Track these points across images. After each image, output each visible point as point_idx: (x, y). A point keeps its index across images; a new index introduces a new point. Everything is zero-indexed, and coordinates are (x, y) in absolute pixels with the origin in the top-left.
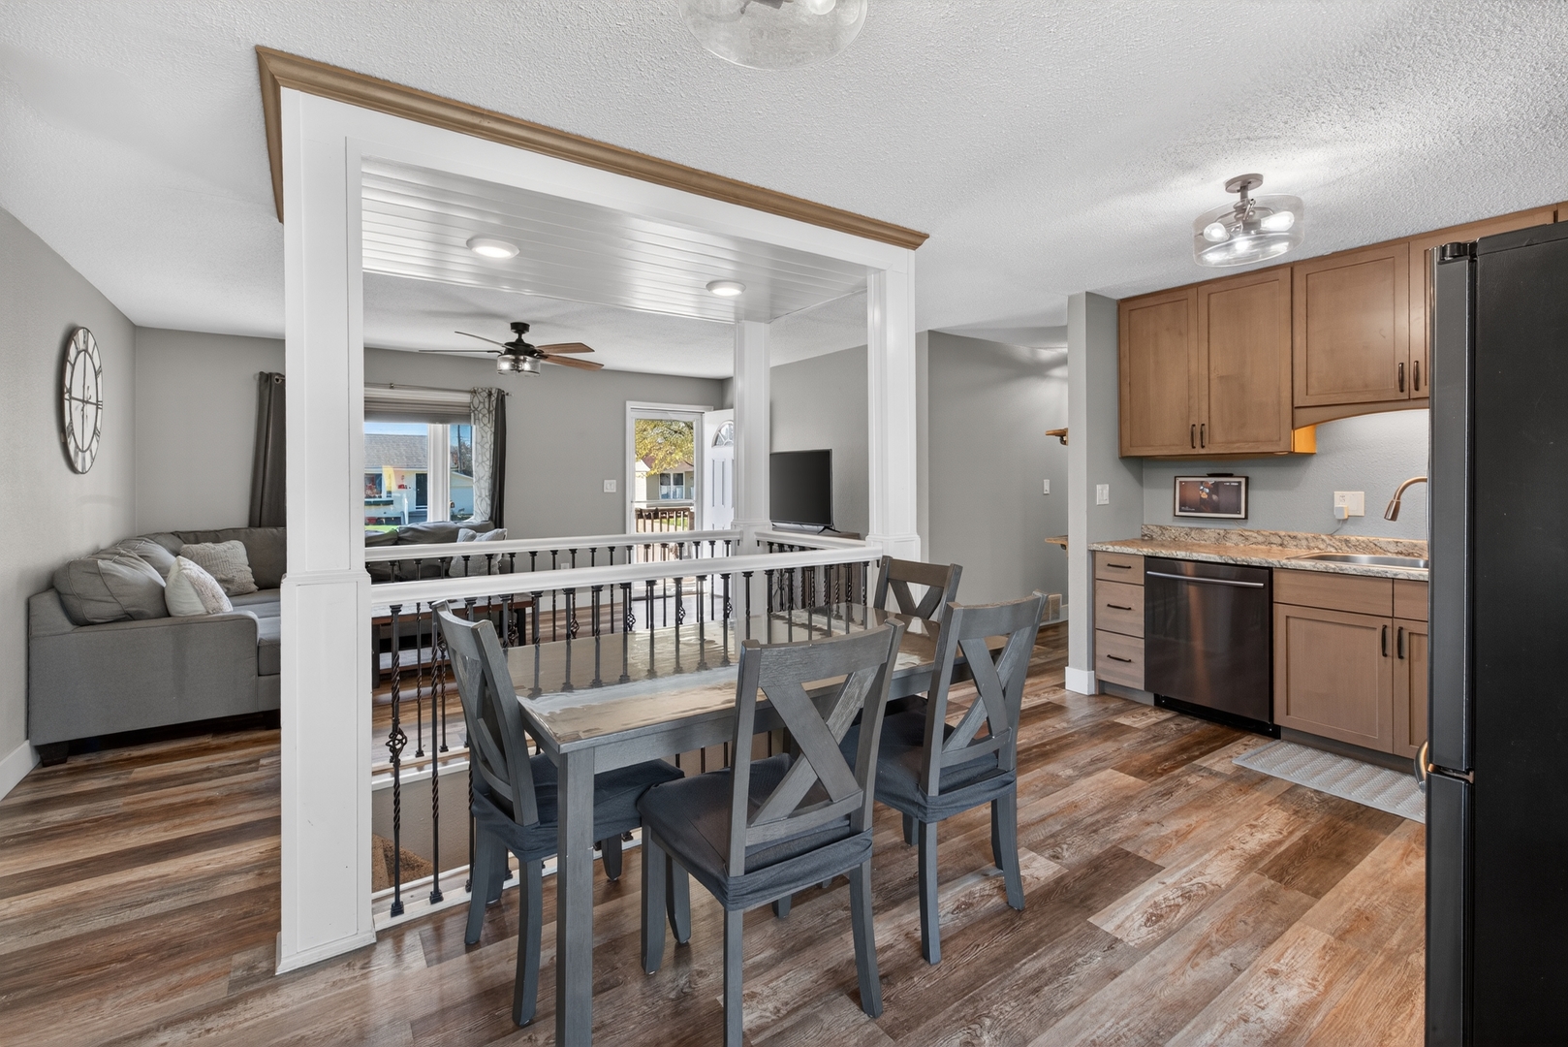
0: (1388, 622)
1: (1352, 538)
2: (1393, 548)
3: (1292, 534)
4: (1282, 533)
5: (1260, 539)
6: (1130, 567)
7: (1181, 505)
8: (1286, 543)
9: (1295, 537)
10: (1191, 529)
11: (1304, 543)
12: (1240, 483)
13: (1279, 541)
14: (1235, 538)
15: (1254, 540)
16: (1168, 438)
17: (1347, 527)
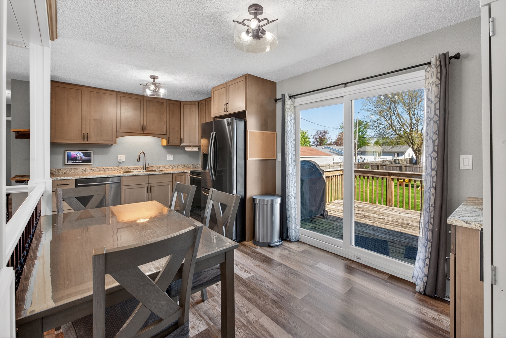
0: (147, 185)
1: (123, 167)
2: (132, 169)
3: (107, 167)
4: (104, 168)
5: (98, 170)
6: (68, 184)
7: (68, 160)
8: (105, 170)
9: (108, 168)
10: (72, 169)
11: (111, 169)
12: (91, 153)
13: (103, 170)
14: (89, 170)
15: (96, 170)
16: (74, 136)
17: (121, 165)
